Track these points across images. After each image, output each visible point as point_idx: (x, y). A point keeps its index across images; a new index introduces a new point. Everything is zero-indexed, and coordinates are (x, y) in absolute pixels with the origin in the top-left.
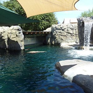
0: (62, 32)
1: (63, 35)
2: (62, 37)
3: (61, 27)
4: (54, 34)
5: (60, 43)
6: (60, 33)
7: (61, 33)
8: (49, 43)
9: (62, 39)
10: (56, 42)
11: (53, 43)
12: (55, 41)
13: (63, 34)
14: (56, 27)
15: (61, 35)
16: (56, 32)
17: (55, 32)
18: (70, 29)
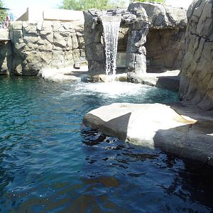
1: (43, 51)
3: (37, 30)
4: (18, 46)
5: (39, 70)
6: (37, 46)
7: (39, 44)
8: (5, 71)
9: (43, 61)
10: (27, 68)
11: (19, 69)
12: (23, 66)
13: (44, 47)
14: (23, 29)
15: (40, 50)
16: (25, 41)
18: (61, 34)
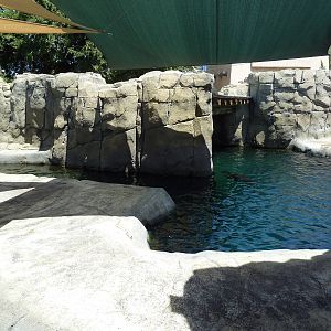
0: (299, 98)
2: (299, 119)
17: (270, 98)
